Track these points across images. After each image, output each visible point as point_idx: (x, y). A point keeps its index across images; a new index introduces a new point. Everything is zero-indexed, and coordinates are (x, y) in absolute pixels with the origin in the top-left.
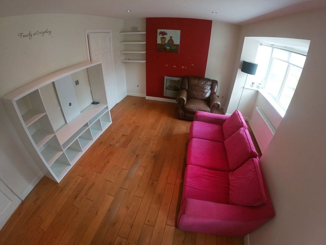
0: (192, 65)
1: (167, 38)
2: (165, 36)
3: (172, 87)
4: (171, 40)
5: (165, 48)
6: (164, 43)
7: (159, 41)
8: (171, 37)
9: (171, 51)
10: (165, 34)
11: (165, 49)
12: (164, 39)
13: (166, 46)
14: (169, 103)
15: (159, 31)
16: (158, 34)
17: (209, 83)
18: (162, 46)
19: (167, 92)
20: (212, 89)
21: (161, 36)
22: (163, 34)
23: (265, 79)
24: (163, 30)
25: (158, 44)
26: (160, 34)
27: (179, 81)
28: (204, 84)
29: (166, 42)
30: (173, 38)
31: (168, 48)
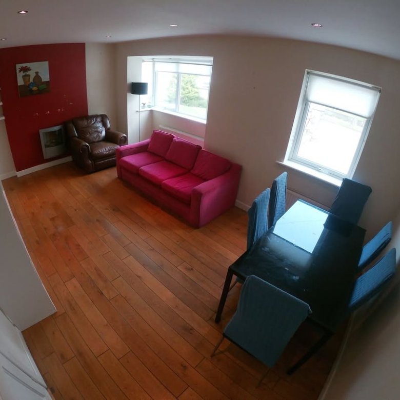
0: (71, 104)
1: (32, 74)
2: (28, 73)
3: (54, 141)
4: (37, 76)
5: (31, 89)
6: (28, 83)
7: (20, 82)
8: (37, 73)
9: (40, 92)
10: (29, 69)
11: (31, 91)
12: (27, 78)
13: (31, 87)
14: (54, 167)
15: (18, 66)
16: (18, 71)
17: (99, 120)
18: (26, 87)
19: (48, 152)
20: (104, 125)
21: (22, 74)
22: (25, 69)
23: (153, 96)
24: (24, 65)
25: (20, 86)
26: (20, 71)
27: (60, 130)
28: (94, 123)
29: (31, 80)
30: (39, 74)
31: (35, 88)
